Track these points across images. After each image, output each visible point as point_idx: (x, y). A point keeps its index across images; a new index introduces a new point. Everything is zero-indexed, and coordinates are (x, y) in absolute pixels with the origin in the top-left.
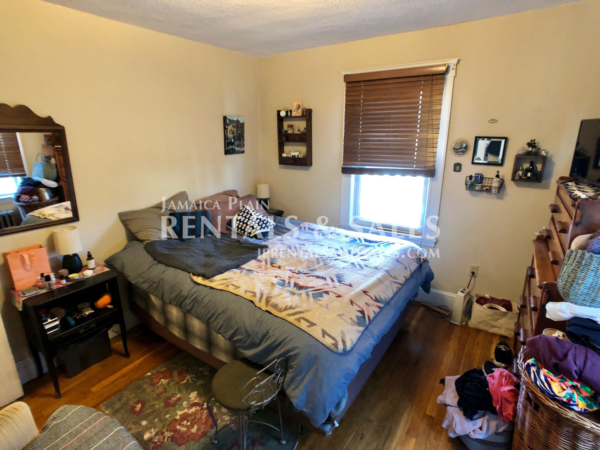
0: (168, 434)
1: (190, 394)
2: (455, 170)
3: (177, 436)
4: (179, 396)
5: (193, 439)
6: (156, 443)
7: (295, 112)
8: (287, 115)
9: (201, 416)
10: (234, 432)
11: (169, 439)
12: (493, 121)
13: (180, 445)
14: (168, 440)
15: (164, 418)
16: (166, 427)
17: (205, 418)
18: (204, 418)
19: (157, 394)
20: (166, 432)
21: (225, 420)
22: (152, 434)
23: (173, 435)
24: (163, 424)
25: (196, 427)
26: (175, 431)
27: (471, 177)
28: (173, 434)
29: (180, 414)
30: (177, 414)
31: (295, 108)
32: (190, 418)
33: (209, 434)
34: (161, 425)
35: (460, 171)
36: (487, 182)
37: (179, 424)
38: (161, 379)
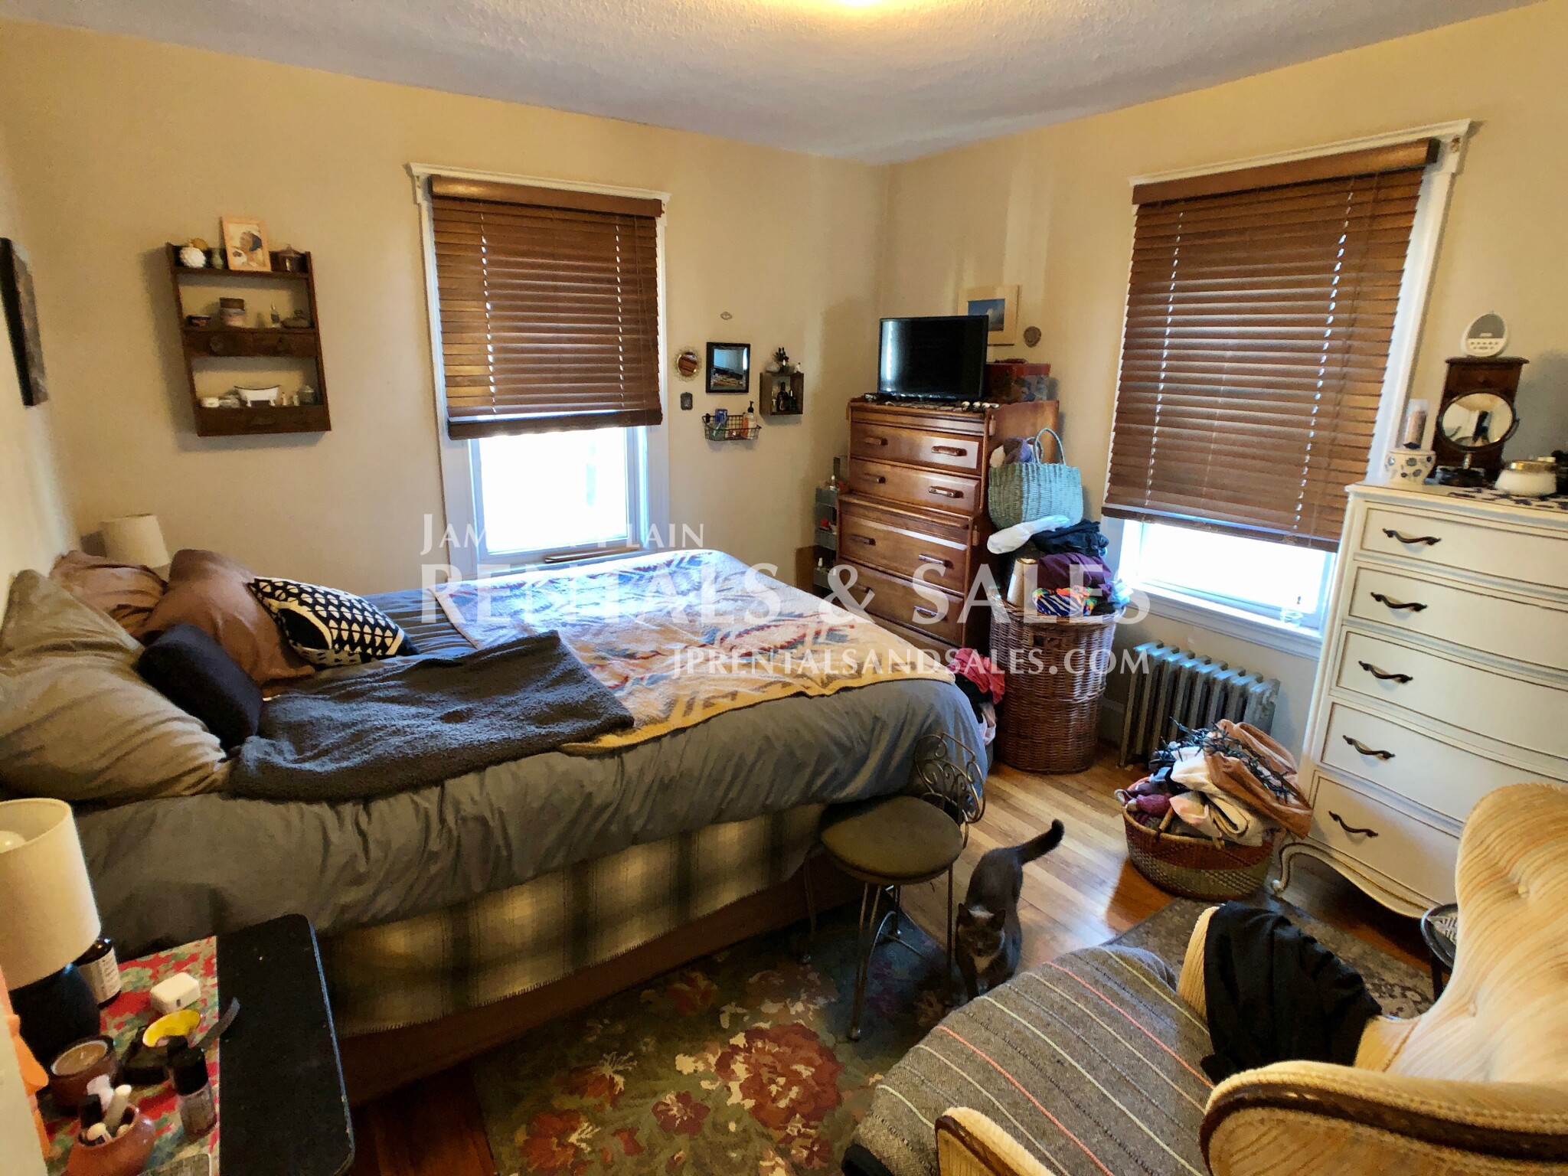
0: (795, 1127)
1: (680, 1072)
2: (683, 408)
3: (808, 1108)
4: (670, 1098)
5: (833, 1074)
6: (812, 1154)
7: (244, 259)
8: (209, 263)
9: (769, 1053)
10: (840, 1001)
11: (812, 1123)
12: (726, 316)
13: (839, 1101)
14: (815, 1128)
15: (736, 1134)
16: (771, 1131)
17: (779, 1047)
18: (777, 1049)
19: (628, 1153)
20: (788, 1131)
21: (803, 1012)
22: (779, 1165)
23: (803, 1116)
24: (754, 1136)
25: (800, 1068)
26: (790, 1112)
27: (708, 417)
28: (798, 1116)
29: (741, 1096)
30: (739, 1104)
31: (238, 245)
32: (765, 1076)
33: (830, 1044)
34: (757, 1144)
35: (690, 408)
36: (734, 422)
37: (774, 1100)
38: (563, 1145)
